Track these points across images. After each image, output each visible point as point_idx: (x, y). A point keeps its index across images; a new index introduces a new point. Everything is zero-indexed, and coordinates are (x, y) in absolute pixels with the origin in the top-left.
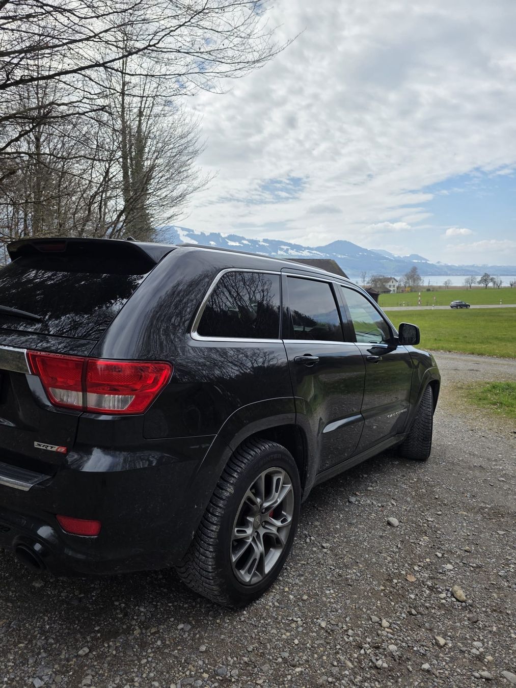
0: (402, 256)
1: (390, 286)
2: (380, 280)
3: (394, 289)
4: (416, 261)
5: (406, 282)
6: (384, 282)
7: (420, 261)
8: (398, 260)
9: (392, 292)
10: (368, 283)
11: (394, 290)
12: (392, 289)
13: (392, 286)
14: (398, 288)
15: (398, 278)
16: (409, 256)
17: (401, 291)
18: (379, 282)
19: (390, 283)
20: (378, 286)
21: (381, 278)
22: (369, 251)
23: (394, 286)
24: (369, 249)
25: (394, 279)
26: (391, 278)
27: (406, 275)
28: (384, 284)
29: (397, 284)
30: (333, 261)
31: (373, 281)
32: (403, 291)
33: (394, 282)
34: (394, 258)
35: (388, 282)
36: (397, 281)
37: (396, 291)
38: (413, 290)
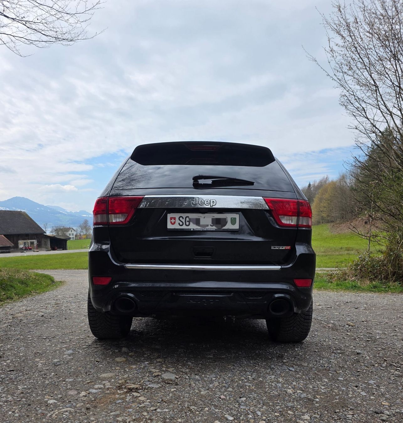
0: (73, 212)
1: (70, 234)
2: (60, 229)
3: (73, 236)
4: (85, 216)
5: (81, 231)
6: (65, 231)
7: (87, 216)
8: (70, 215)
9: (71, 239)
10: (51, 232)
11: (73, 238)
12: (71, 236)
13: (71, 234)
14: (76, 236)
15: (75, 228)
16: (79, 211)
17: (79, 239)
18: (61, 231)
19: (70, 232)
20: (60, 234)
21: (62, 228)
22: (45, 206)
23: (73, 234)
24: (45, 205)
25: (72, 229)
26: (70, 228)
27: (80, 226)
28: (65, 233)
29: (75, 233)
30: (24, 213)
31: (55, 231)
32: (80, 238)
33: (73, 231)
34: (67, 213)
35: (68, 231)
36: (75, 231)
37: (75, 238)
38: (88, 237)
